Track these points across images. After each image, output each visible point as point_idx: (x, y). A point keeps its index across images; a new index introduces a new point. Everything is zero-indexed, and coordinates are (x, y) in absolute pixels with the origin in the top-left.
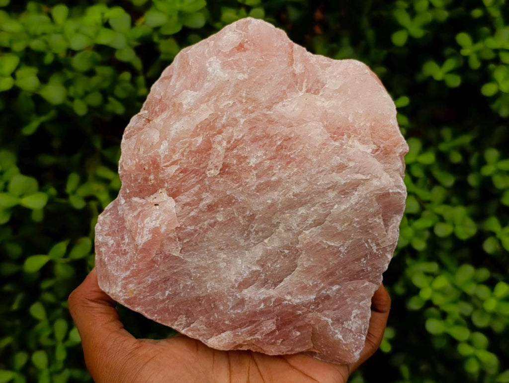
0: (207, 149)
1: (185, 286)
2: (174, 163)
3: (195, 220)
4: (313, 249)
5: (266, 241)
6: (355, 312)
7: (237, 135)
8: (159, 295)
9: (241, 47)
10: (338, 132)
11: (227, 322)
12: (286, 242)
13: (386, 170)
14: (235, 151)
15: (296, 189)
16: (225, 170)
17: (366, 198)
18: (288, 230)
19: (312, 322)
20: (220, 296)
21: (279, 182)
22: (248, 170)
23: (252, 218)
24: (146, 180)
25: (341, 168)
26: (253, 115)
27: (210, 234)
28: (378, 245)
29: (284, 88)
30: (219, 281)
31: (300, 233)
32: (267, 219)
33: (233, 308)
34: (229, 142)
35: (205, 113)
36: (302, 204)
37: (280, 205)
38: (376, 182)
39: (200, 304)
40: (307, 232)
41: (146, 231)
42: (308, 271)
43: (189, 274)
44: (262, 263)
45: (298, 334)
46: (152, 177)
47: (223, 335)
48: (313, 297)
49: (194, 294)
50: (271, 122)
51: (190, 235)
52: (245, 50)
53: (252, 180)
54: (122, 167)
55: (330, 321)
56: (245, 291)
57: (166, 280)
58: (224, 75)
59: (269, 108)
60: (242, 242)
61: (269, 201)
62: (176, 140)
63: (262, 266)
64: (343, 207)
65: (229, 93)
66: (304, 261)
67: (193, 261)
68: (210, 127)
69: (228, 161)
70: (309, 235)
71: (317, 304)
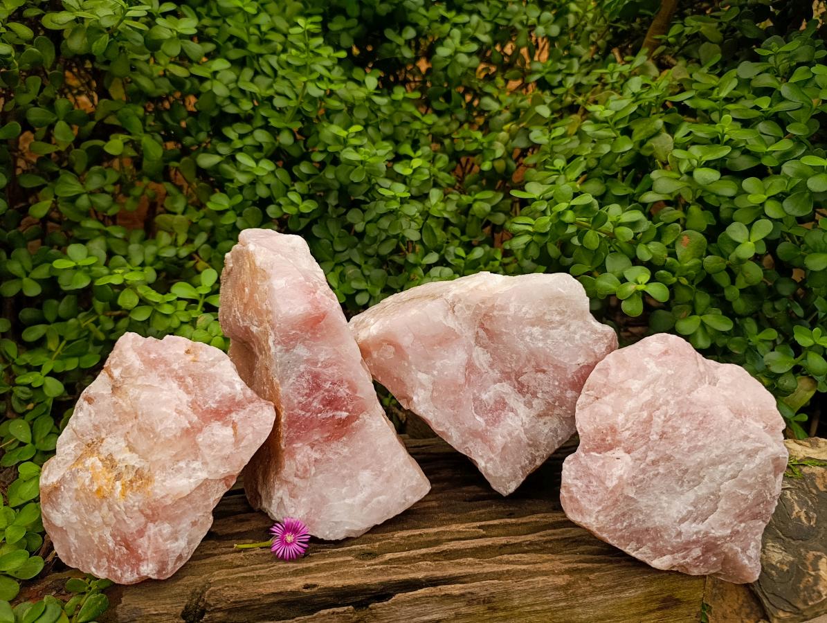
0: (649, 421)
1: (638, 520)
2: (628, 429)
3: (644, 471)
4: (731, 496)
5: (695, 488)
6: (753, 544)
7: (671, 412)
8: (619, 526)
9: (666, 353)
10: (738, 413)
11: (669, 548)
12: (712, 490)
13: (775, 441)
14: (670, 423)
15: (716, 452)
16: (662, 435)
17: (765, 460)
18: (712, 481)
19: (726, 550)
20: (666, 529)
21: (704, 446)
22: (681, 437)
23: (686, 471)
24: (603, 440)
25: (746, 438)
26: (681, 398)
27: (654, 482)
28: (771, 494)
29: (697, 381)
30: (664, 516)
31: (722, 483)
32: (696, 473)
33: (676, 537)
34: (665, 417)
35: (646, 396)
36: (721, 463)
37: (706, 463)
38: (770, 450)
39: (649, 534)
40: (727, 483)
41: (614, 478)
42: (726, 512)
43: (641, 511)
44: (694, 505)
45: (715, 559)
46: (609, 438)
47: (665, 558)
48: (729, 531)
49: (645, 526)
50: (691, 403)
51: (641, 481)
52: (669, 355)
53: (685, 445)
54: (581, 430)
55: (740, 550)
56: (682, 525)
57: (624, 515)
58: (658, 371)
59: (689, 394)
60: (678, 489)
61: (699, 460)
62: (629, 413)
63: (695, 507)
64: (752, 466)
65: (663, 382)
66: (722, 504)
67: (643, 501)
68: (652, 406)
69: (666, 430)
70: (727, 486)
71: (731, 537)
